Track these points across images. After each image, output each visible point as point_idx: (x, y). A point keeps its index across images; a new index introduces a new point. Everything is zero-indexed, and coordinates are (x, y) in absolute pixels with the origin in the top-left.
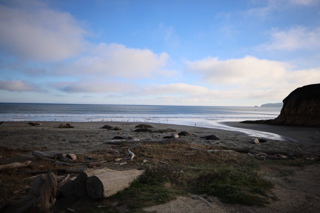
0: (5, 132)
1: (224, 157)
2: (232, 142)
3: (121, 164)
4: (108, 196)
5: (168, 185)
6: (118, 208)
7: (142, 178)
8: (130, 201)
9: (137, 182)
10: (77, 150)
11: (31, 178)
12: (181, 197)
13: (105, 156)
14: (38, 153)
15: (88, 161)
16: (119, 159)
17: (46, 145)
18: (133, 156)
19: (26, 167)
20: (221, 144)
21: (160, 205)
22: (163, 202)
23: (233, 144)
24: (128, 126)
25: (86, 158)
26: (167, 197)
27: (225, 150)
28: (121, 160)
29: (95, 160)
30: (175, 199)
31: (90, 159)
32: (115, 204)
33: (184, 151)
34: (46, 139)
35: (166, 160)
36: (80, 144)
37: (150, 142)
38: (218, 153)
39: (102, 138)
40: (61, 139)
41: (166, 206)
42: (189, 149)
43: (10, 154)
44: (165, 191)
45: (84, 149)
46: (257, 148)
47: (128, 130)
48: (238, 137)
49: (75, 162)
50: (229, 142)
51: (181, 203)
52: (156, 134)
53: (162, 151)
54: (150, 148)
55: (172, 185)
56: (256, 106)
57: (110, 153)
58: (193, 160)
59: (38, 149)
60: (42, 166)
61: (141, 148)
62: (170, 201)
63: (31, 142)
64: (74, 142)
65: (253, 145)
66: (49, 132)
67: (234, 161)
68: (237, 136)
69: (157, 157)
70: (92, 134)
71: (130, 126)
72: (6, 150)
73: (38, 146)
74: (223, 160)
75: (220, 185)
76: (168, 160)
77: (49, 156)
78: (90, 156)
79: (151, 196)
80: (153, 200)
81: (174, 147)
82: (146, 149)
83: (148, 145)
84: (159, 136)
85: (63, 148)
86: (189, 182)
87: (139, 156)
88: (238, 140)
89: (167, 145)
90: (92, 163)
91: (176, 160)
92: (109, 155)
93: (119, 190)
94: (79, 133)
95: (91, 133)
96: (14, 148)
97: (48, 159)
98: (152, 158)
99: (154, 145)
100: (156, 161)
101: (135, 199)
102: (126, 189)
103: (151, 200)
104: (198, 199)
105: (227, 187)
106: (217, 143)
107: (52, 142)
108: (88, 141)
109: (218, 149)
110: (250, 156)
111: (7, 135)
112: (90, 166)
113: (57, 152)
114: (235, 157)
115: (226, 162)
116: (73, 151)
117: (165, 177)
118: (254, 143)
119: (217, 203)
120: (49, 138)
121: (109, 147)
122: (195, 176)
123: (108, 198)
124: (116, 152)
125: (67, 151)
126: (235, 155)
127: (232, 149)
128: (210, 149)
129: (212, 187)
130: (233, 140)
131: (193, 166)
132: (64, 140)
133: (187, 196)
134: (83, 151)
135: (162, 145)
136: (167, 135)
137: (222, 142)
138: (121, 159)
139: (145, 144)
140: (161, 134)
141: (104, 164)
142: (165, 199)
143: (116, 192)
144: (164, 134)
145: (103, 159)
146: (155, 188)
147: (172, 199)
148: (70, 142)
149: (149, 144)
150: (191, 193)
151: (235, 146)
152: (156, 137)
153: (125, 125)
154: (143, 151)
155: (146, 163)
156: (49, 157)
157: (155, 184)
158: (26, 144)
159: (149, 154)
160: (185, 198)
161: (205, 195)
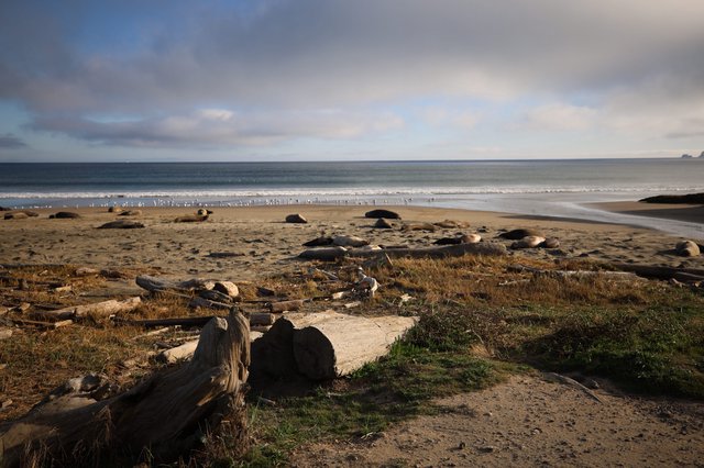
0: (54, 232)
1: (607, 287)
2: (622, 252)
3: (348, 305)
4: (345, 372)
5: (479, 350)
6: (372, 399)
7: (415, 333)
8: (398, 385)
9: (406, 344)
10: (233, 273)
11: (149, 334)
12: (519, 378)
13: (305, 288)
14: (149, 281)
15: (266, 299)
16: (340, 294)
17: (157, 263)
18: (375, 288)
19: (132, 312)
20: (593, 258)
21: (472, 394)
22: (478, 388)
23: (625, 257)
24: (342, 215)
25: (262, 292)
26: (486, 376)
27: (609, 272)
28: (344, 297)
29: (282, 296)
30: (505, 381)
31: (271, 294)
32: (362, 390)
33: (499, 273)
34: (152, 249)
35: (459, 295)
36: (237, 259)
37: (407, 252)
38: (590, 280)
39: (285, 246)
40: (186, 247)
41: (486, 396)
42: (510, 270)
43: (85, 282)
44: (478, 365)
45: (249, 272)
46: (692, 266)
47: (346, 224)
48: (639, 240)
49: (236, 299)
50: (614, 252)
51: (522, 390)
52: (420, 235)
53: (443, 274)
54: (413, 267)
55: (489, 352)
56: (684, 156)
57: (316, 279)
58: (526, 297)
59: (144, 272)
60: (165, 309)
61: (390, 267)
62: (492, 385)
63: (122, 255)
64: (221, 256)
65: (683, 259)
66: (153, 232)
67: (635, 299)
68: (635, 237)
69: (434, 290)
70: (259, 237)
71: (350, 215)
72: (74, 273)
73: (139, 265)
74: (603, 296)
75: (615, 352)
76: (462, 295)
77: (175, 286)
78: (270, 287)
79: (447, 373)
80: (454, 382)
81: (471, 264)
82: (403, 269)
83: (407, 261)
84: (427, 238)
85: (199, 269)
86: (528, 346)
87: (390, 287)
88: (638, 248)
89: (454, 260)
90: (276, 304)
91: (482, 296)
92: (314, 284)
93: (367, 359)
94: (226, 233)
95: (256, 233)
96: (91, 271)
97: (173, 292)
98: (422, 290)
99: (421, 261)
100: (433, 298)
101: (411, 379)
102: (382, 359)
103: (446, 382)
104: (562, 382)
105: (634, 356)
106: (583, 255)
107: (169, 256)
108: (253, 253)
109: (587, 269)
110: (677, 286)
111: (62, 241)
112: (275, 309)
113: (188, 278)
114: (637, 288)
115: (613, 301)
116: (227, 275)
117: (469, 333)
118: (687, 254)
119: (612, 392)
120: (159, 245)
121: (309, 266)
122: (542, 331)
123: (344, 377)
124: (331, 278)
125: (211, 276)
126: (637, 284)
127: (625, 269)
128: (569, 269)
129: (595, 356)
130: (625, 248)
131: (530, 309)
132: (197, 252)
133: (532, 376)
134: (249, 276)
135: (442, 259)
136: (445, 236)
137: (596, 252)
138: (348, 293)
139: (398, 258)
140: (430, 235)
141: (307, 305)
142: (482, 379)
143: (361, 366)
144: (439, 234)
145: (301, 293)
146: (451, 356)
147: (498, 381)
148: (212, 255)
149: (408, 258)
150: (540, 369)
151: (631, 261)
152: (419, 241)
153: (335, 213)
154: (398, 274)
155: (410, 303)
156: (175, 290)
157: (449, 349)
158: (110, 260)
159: (411, 281)
160: (528, 380)
161: (577, 374)
